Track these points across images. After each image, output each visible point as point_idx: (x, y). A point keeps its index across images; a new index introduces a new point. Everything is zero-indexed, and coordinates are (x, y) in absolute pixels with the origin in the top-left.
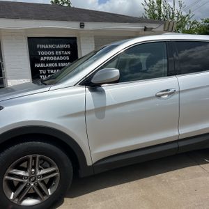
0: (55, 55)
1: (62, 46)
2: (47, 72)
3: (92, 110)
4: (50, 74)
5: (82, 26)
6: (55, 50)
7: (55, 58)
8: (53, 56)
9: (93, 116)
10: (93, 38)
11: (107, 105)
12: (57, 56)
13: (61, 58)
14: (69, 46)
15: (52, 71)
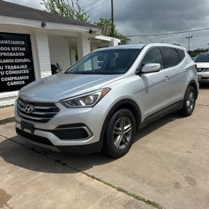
0: (11, 51)
1: (17, 42)
2: (4, 68)
4: (8, 70)
5: (43, 25)
6: (10, 46)
7: (11, 54)
8: (9, 52)
10: (47, 37)
12: (13, 52)
13: (17, 54)
14: (23, 43)
15: (9, 67)
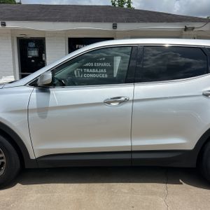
2: (83, 71)
3: (35, 109)
5: (115, 27)
9: (36, 115)
11: (50, 106)
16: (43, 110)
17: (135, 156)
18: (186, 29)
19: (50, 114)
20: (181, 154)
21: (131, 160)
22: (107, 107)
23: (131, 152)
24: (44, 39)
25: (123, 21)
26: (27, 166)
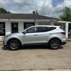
10: (38, 23)
16: (24, 37)
17: (39, 44)
18: (51, 21)
19: (25, 37)
20: (46, 43)
21: (38, 45)
22: (34, 36)
23: (38, 43)
24: (18, 23)
25: (37, 19)
26: (21, 46)
